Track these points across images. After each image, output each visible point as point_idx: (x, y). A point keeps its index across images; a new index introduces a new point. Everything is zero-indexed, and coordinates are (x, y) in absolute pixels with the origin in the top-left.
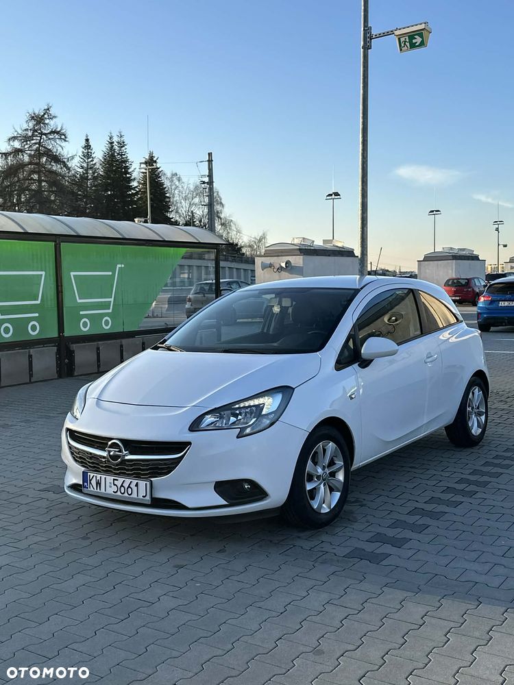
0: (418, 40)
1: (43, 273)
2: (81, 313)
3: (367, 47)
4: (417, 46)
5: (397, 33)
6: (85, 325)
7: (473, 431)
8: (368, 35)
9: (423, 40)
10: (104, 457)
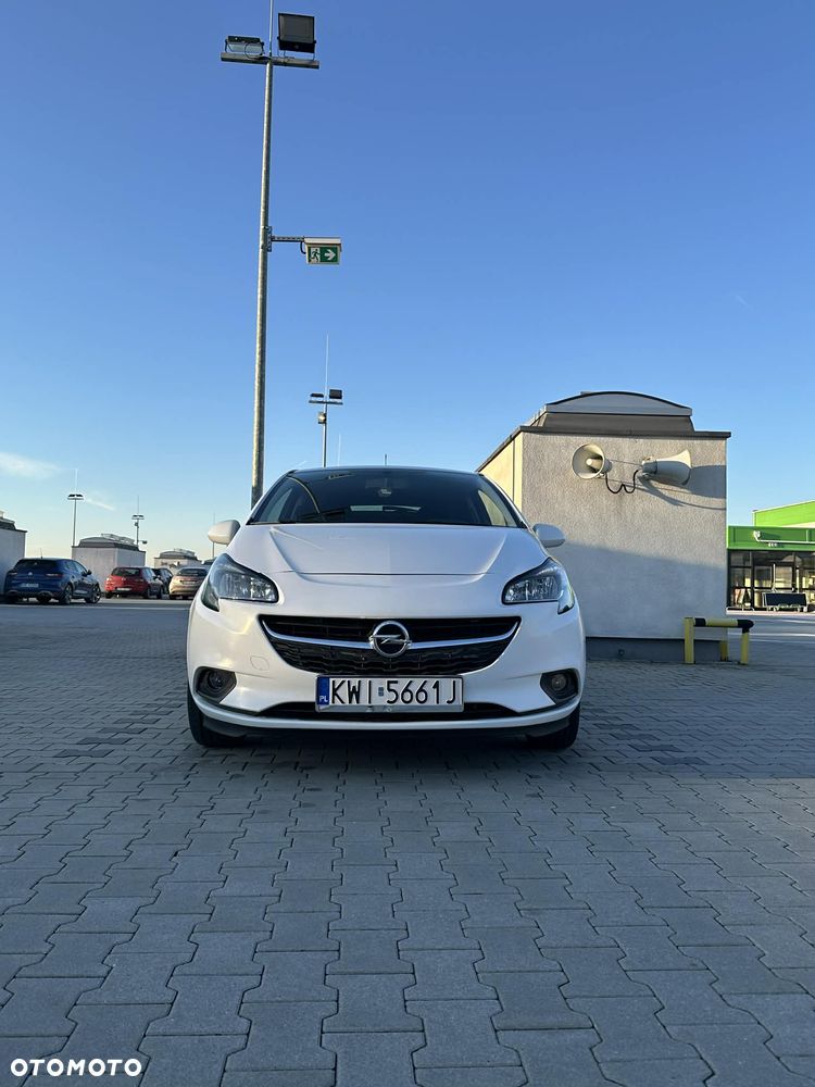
0: (331, 255)
3: (266, 249)
4: (329, 261)
5: (307, 240)
8: (269, 236)
9: (335, 256)
10: (364, 650)
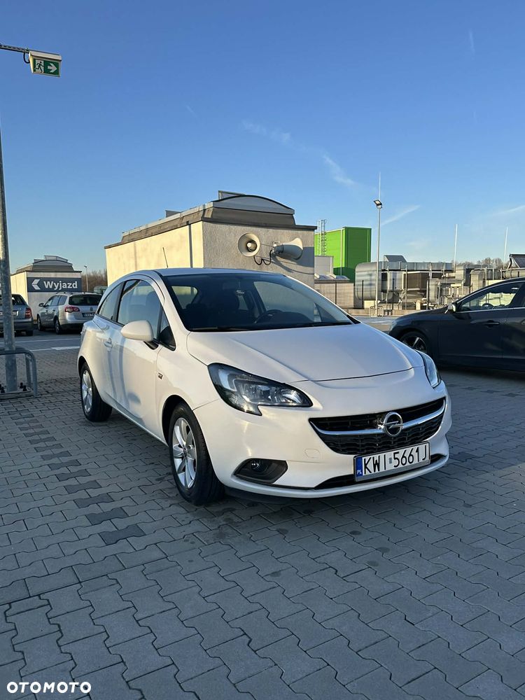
0: (53, 68)
4: (52, 73)
5: (33, 53)
9: (58, 70)
10: (379, 435)
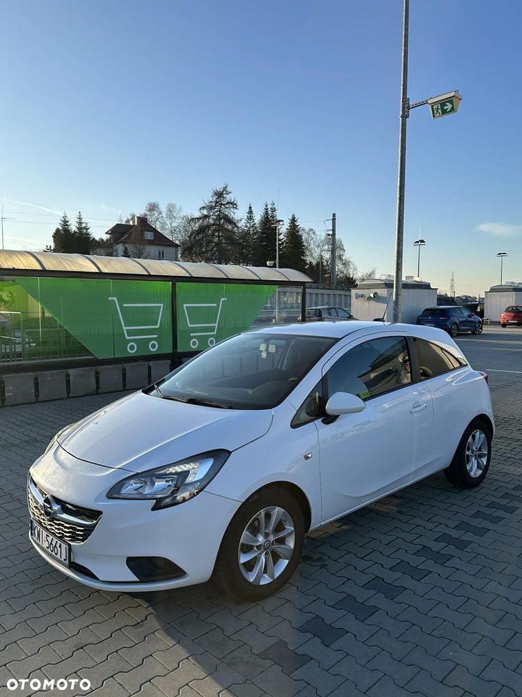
0: (449, 106)
1: (162, 305)
2: (191, 335)
3: (405, 117)
4: (449, 112)
5: (430, 102)
6: (194, 343)
7: (472, 474)
8: (406, 106)
9: (453, 106)
